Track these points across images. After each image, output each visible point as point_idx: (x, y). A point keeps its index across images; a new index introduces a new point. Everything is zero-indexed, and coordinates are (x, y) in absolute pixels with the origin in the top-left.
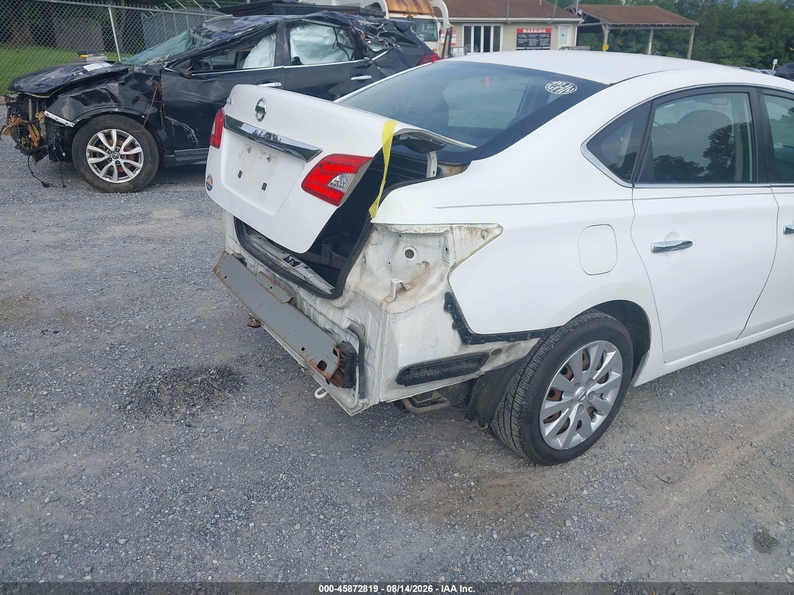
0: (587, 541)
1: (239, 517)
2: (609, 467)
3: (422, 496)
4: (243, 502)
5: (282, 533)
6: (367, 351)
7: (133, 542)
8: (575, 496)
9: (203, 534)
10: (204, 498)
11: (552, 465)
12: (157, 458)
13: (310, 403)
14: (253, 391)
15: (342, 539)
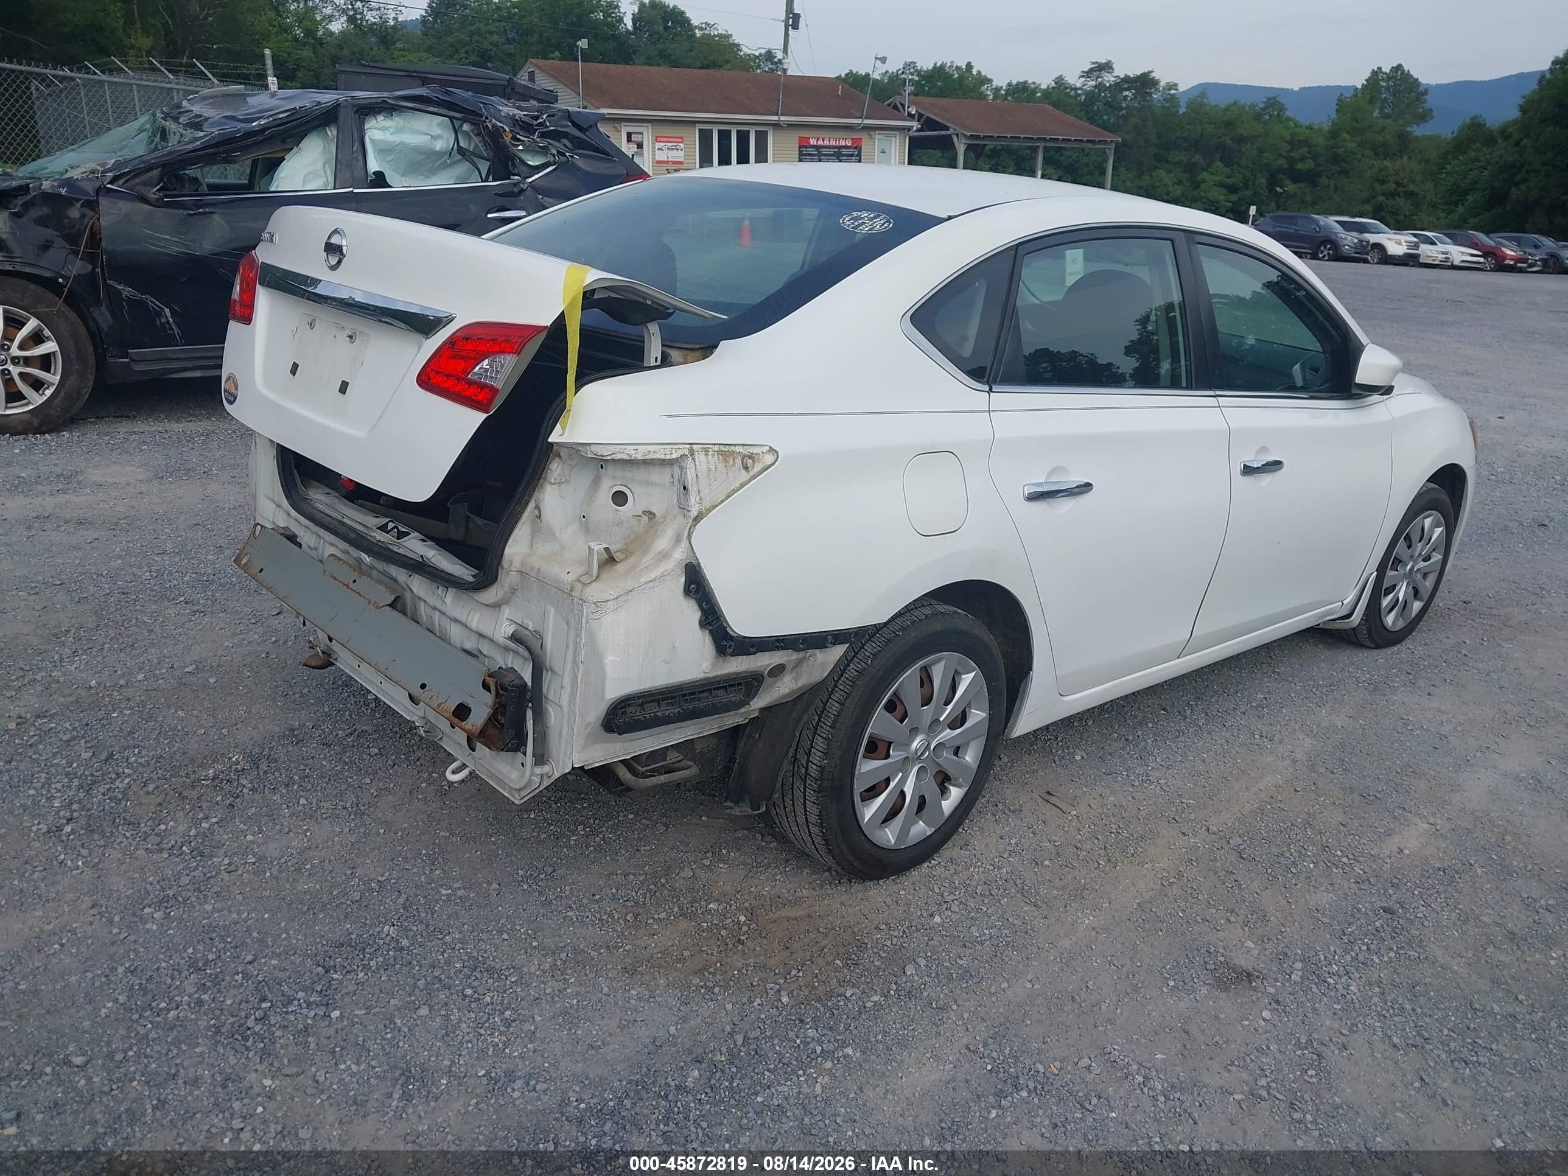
0: (942, 996)
1: (309, 1005)
2: (976, 877)
3: (653, 945)
4: (316, 979)
5: (395, 1024)
6: (547, 677)
7: (100, 1062)
8: (919, 926)
9: (240, 1038)
10: (236, 977)
11: (878, 879)
12: (134, 914)
13: (434, 804)
14: (319, 788)
15: (510, 1025)
